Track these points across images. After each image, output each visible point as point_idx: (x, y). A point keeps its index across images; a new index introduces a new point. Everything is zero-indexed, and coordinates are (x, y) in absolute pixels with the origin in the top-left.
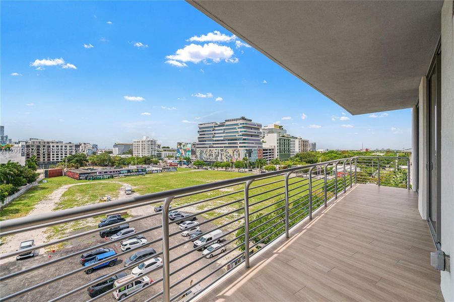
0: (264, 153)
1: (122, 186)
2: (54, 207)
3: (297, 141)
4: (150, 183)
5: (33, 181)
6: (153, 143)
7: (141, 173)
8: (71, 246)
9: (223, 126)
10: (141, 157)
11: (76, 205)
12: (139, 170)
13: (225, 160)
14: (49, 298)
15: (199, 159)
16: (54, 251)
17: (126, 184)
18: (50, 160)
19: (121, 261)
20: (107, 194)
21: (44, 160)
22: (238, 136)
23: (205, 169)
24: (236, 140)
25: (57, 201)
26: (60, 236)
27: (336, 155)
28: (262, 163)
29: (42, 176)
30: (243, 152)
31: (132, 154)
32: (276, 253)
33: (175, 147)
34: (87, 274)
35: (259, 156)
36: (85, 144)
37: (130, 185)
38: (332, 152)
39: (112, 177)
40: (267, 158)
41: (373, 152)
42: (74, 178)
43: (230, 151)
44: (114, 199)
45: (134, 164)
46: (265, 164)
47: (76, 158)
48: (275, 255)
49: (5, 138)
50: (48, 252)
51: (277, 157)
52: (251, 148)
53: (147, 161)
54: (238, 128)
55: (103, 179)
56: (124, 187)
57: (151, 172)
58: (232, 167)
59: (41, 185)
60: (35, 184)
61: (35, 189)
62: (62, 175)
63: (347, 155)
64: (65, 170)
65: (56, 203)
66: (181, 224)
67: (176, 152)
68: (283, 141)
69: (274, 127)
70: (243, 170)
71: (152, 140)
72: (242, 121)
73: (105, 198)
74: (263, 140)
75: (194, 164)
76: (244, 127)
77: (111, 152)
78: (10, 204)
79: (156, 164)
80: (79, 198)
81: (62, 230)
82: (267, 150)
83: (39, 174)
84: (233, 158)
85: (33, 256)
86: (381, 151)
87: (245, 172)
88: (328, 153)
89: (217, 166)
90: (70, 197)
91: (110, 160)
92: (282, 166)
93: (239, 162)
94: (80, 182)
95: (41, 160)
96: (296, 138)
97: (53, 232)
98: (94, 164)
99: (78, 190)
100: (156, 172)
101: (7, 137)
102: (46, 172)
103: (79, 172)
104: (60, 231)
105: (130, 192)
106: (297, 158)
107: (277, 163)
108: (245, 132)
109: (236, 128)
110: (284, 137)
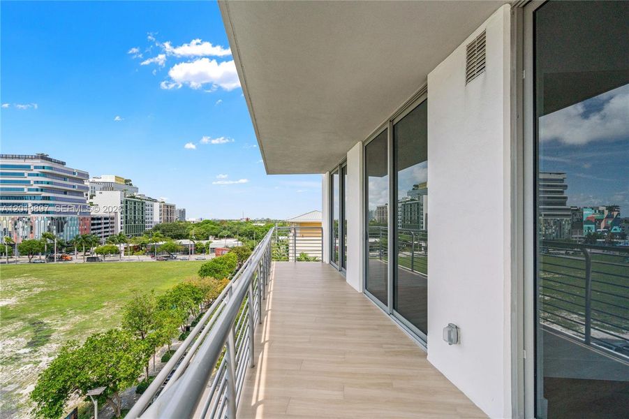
0: (93, 225)
3: (156, 206)
22: (29, 190)
24: (22, 198)
27: (213, 226)
28: (90, 243)
30: (41, 222)
35: (82, 230)
38: (208, 222)
40: (100, 233)
41: (254, 222)
43: (5, 220)
46: (97, 242)
51: (119, 231)
52: (62, 216)
54: (29, 175)
58: (11, 254)
63: (226, 226)
68: (133, 205)
69: (113, 181)
72: (39, 163)
74: (91, 201)
76: (45, 175)
82: (100, 219)
84: (14, 234)
86: (261, 221)
88: (202, 224)
92: (131, 245)
93: (31, 243)
96: (156, 201)
106: (158, 232)
107: (122, 241)
108: (48, 183)
109: (23, 174)
110: (134, 197)
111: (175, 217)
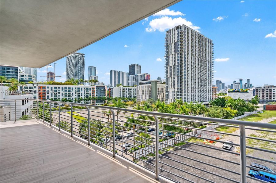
18: (271, 99)
21: (267, 99)
59: (258, 114)
60: (255, 113)
61: (253, 116)
83: (258, 107)
95: (265, 98)
101: (251, 85)
102: (264, 106)
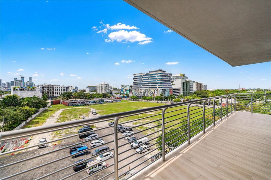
0: (173, 91)
1: (91, 110)
2: (56, 121)
3: (194, 84)
4: (106, 109)
5: (46, 107)
6: (107, 85)
7: (101, 103)
8: (64, 143)
9: (148, 75)
10: (101, 93)
11: (67, 120)
12: (100, 101)
13: (149, 96)
14: (53, 170)
15: (134, 95)
16: (56, 145)
17: (93, 109)
18: (54, 95)
19: (90, 152)
20: (83, 114)
21: (51, 95)
22: (157, 81)
23: (138, 101)
24: (156, 83)
25: (57, 117)
26: (59, 137)
27: (221, 92)
28: (172, 98)
29: (50, 104)
30: (160, 91)
31: (96, 92)
32: (182, 153)
33: (120, 88)
34: (73, 158)
35: (170, 93)
36: (71, 86)
37: (95, 110)
38: (218, 90)
39: (85, 105)
40: (175, 94)
41: (247, 90)
42: (66, 105)
43: (152, 90)
44: (86, 117)
45: (97, 98)
46: (174, 98)
47: (67, 94)
48: (181, 154)
49: (32, 84)
50: (53, 145)
51: (181, 94)
52: (165, 88)
53: (104, 96)
55: (80, 106)
56: (92, 111)
57: (107, 102)
58: (154, 100)
59: (50, 109)
60: (46, 108)
61: (46, 111)
62: (60, 104)
63: (228, 92)
64: (61, 101)
65: (57, 119)
66: (124, 133)
67: (120, 91)
68: (186, 84)
69: (179, 75)
70: (160, 101)
71: (107, 84)
72: (159, 72)
73: (82, 117)
74: (173, 83)
75: (131, 98)
76: (161, 76)
77: (85, 91)
78: (35, 119)
79: (110, 98)
80: (68, 116)
81: (60, 133)
82: (175, 89)
83: (48, 103)
84: (154, 94)
85: (46, 147)
86: (253, 90)
87: (162, 103)
88: (216, 91)
89: (144, 99)
90: (64, 116)
91: (84, 95)
92: (185, 99)
93: (158, 97)
94: (69, 108)
96: (194, 82)
97: (55, 134)
98: (76, 97)
99: (68, 111)
100: (109, 102)
101: (33, 83)
102: (52, 101)
103: (68, 102)
104: (59, 134)
105: (95, 114)
106: (195, 95)
107: (182, 97)
108: (161, 78)
109: (156, 76)
110: (186, 81)
111: (202, 88)
